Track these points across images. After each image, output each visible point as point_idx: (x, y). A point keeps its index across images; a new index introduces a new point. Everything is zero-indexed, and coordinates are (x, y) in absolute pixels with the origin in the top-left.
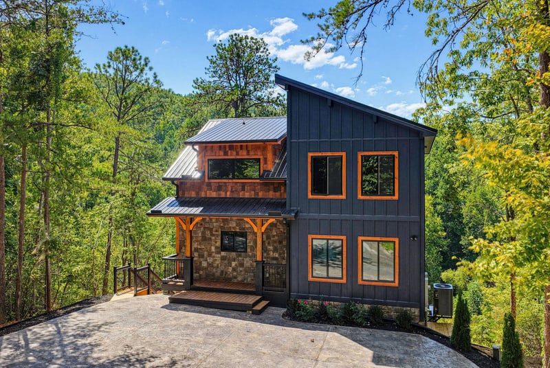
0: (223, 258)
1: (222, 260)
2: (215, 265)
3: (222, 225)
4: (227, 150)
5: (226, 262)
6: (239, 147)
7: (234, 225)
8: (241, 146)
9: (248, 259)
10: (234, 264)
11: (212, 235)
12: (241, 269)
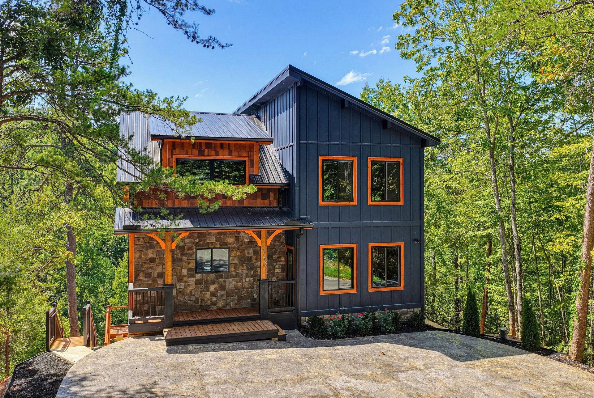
0: (198, 282)
1: (196, 284)
2: (187, 292)
3: (197, 241)
4: (204, 148)
5: (202, 286)
6: (219, 146)
7: (214, 240)
8: (222, 144)
9: (231, 280)
10: (212, 288)
11: (183, 254)
12: (222, 293)
